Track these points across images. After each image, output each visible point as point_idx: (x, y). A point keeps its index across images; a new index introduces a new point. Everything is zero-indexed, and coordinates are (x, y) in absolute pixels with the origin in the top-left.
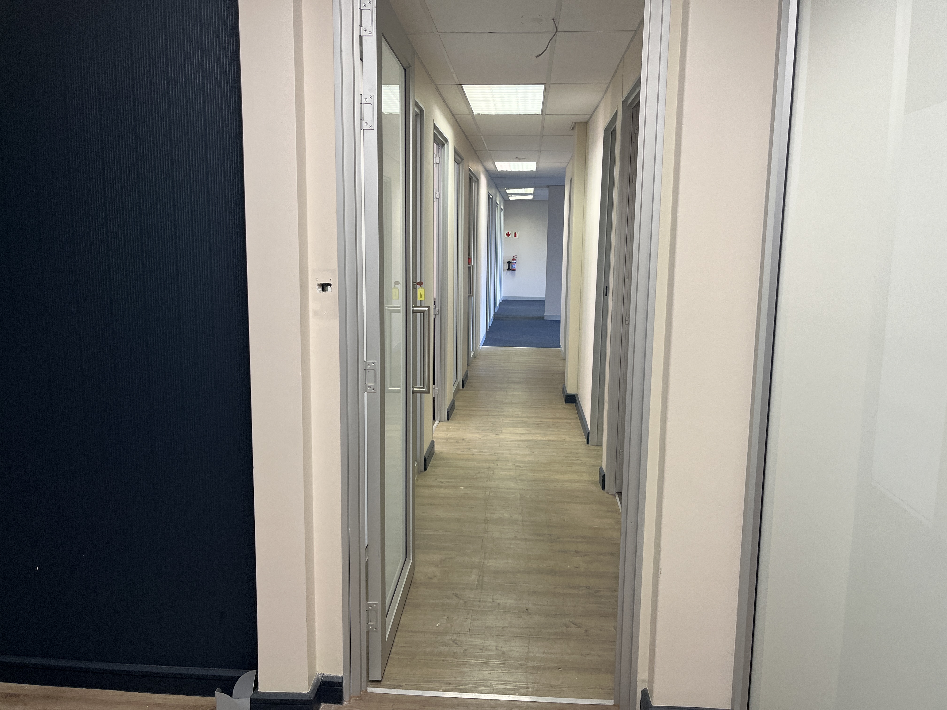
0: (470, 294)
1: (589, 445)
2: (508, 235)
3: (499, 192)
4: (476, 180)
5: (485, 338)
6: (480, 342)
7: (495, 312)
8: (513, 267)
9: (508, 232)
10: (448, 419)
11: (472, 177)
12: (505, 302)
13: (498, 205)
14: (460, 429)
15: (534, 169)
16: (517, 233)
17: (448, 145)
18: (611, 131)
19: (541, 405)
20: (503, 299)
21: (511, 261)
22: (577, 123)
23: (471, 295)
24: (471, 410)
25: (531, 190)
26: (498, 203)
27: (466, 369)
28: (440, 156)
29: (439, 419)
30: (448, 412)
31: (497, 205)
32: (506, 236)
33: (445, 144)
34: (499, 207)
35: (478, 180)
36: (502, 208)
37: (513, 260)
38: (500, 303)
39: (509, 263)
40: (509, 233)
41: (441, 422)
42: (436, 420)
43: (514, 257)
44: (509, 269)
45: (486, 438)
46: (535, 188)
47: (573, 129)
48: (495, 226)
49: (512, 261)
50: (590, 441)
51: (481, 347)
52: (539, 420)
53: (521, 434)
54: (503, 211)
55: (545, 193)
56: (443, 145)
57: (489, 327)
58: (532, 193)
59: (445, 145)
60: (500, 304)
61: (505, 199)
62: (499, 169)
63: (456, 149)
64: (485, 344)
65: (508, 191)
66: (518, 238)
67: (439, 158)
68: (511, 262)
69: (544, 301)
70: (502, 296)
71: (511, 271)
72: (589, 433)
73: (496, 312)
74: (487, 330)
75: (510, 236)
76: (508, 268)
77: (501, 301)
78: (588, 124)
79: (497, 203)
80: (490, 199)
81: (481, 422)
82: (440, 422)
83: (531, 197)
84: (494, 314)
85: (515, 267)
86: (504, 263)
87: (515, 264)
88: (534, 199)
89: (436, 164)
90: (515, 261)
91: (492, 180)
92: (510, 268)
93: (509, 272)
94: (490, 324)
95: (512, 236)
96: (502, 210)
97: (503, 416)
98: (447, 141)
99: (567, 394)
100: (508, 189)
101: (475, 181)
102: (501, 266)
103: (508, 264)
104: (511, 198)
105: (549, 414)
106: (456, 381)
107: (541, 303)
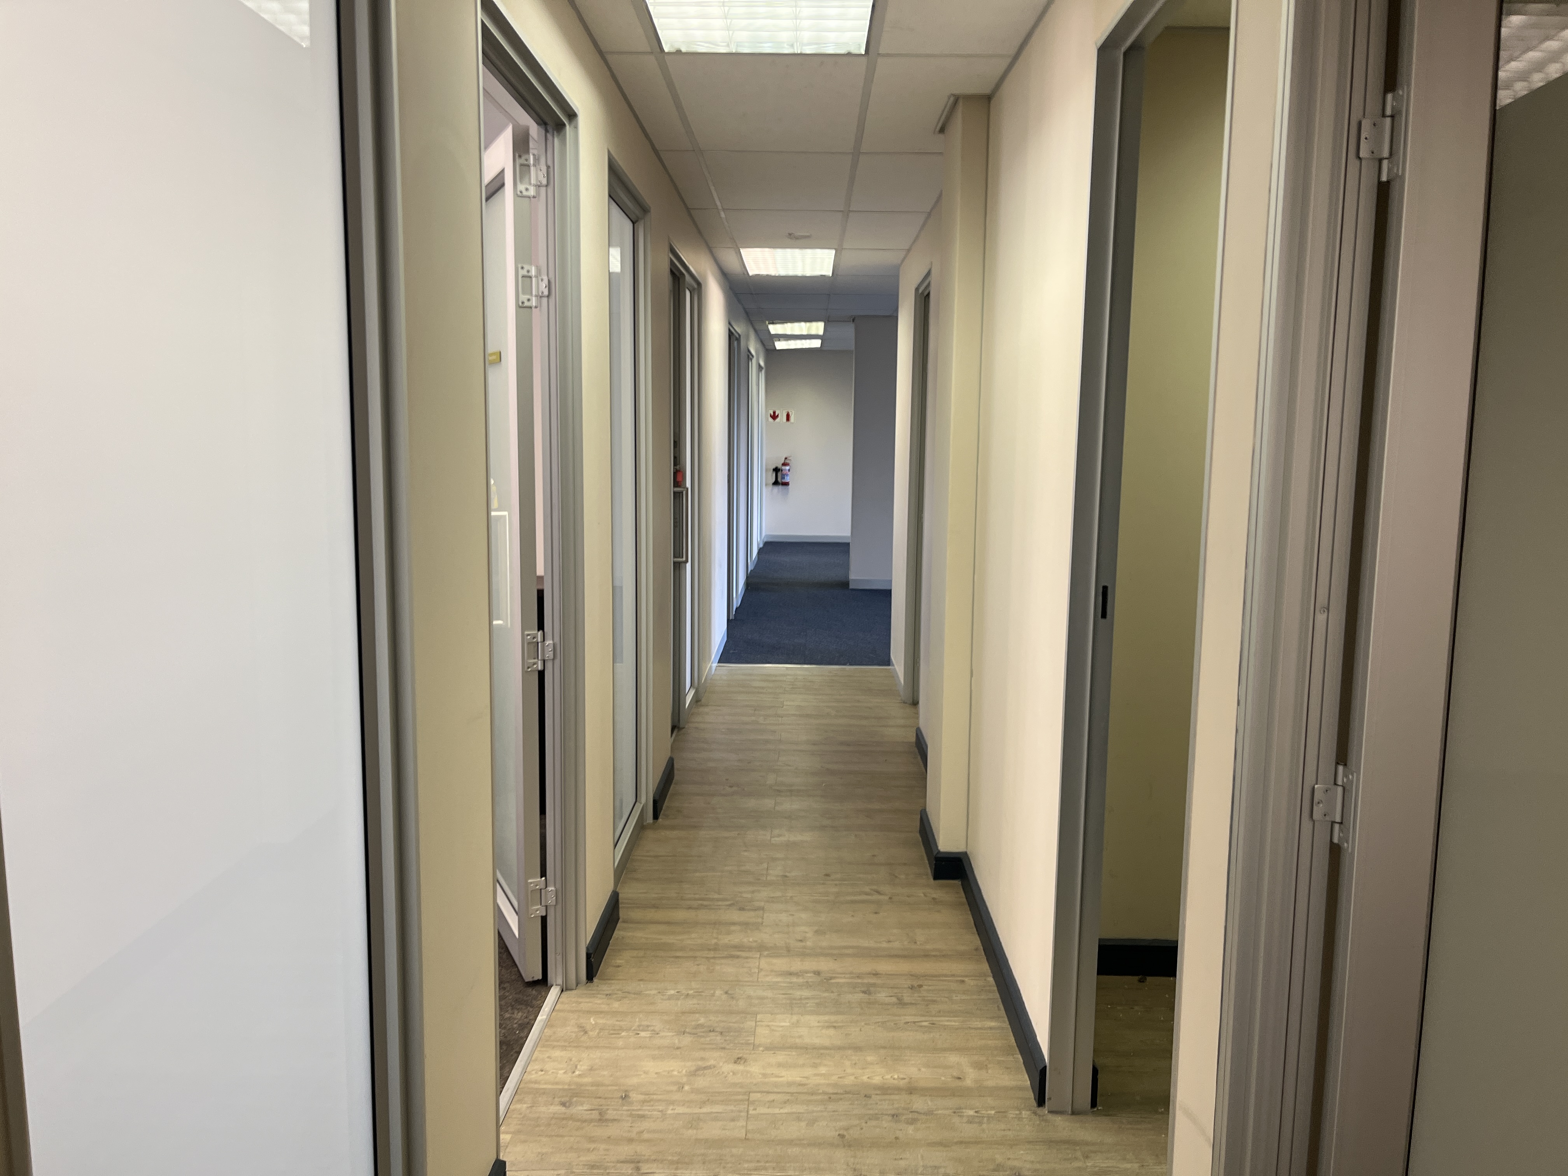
0: (683, 557)
1: (1045, 1111)
2: (774, 417)
3: (756, 331)
4: (696, 286)
5: (726, 639)
6: (713, 657)
7: (749, 572)
8: (784, 478)
9: (774, 413)
10: (590, 977)
11: (683, 274)
12: (771, 547)
13: (753, 356)
14: (622, 1029)
15: (827, 270)
16: (790, 414)
17: (576, 127)
18: (1123, 49)
19: (867, 889)
20: (765, 540)
21: (780, 466)
22: (961, 103)
23: (684, 559)
24: (668, 923)
25: (818, 328)
26: (753, 352)
27: (669, 754)
28: (550, 163)
29: (560, 981)
30: (588, 956)
31: (751, 357)
32: (771, 420)
33: (564, 125)
34: (754, 360)
35: (698, 288)
36: (762, 363)
37: (784, 464)
38: (760, 548)
39: (776, 470)
40: (777, 415)
41: (567, 990)
42: (552, 986)
43: (786, 458)
44: (776, 483)
45: (701, 1082)
46: (828, 321)
47: (942, 130)
48: (747, 396)
49: (783, 468)
50: (1050, 1099)
51: (715, 665)
52: (867, 966)
53: (817, 1052)
54: (763, 371)
55: (848, 332)
56: (559, 127)
57: (736, 608)
58: (821, 332)
59: (568, 127)
60: (760, 551)
61: (767, 347)
62: (752, 270)
63: (613, 158)
64: (726, 657)
65: (774, 329)
66: (792, 423)
67: (548, 167)
68: (779, 470)
69: (848, 544)
70: (764, 534)
71: (780, 487)
72: (1043, 1071)
73: (751, 571)
74: (731, 618)
75: (778, 420)
76: (774, 480)
77: (761, 546)
78: (992, 102)
79: (749, 351)
80: (732, 338)
81: (694, 985)
82: (562, 991)
83: (816, 344)
84: (747, 577)
85: (787, 479)
86: (767, 470)
87: (789, 473)
88: (824, 348)
89: (539, 186)
90: (787, 468)
91: (739, 301)
92: (779, 480)
93: (777, 489)
94: (736, 603)
95: (782, 419)
96: (762, 368)
97: (761, 948)
98: (572, 115)
99: (939, 852)
100: (773, 323)
101: (694, 289)
102: (761, 477)
103: (774, 475)
104: (780, 345)
105: (895, 931)
106: (637, 804)
107: (840, 548)
